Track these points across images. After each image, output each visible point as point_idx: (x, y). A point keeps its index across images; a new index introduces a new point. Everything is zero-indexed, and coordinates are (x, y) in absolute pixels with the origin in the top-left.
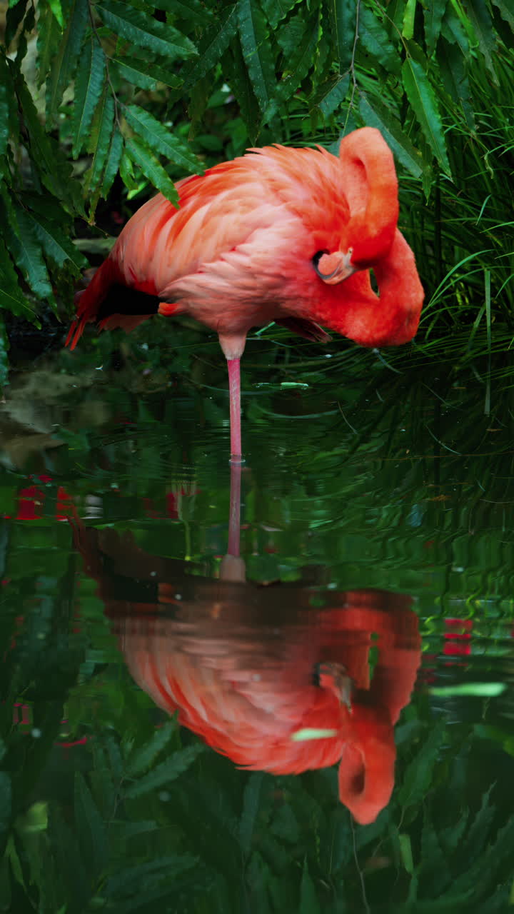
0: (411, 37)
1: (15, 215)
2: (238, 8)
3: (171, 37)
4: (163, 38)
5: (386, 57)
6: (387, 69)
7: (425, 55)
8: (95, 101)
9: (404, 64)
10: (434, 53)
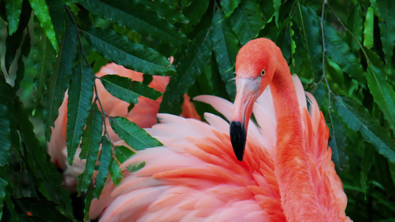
0: (371, 46)
1: (18, 219)
2: (211, 32)
3: (150, 57)
4: (143, 59)
5: (348, 65)
6: (350, 76)
7: (382, 63)
8: (86, 115)
9: (368, 69)
10: (391, 60)
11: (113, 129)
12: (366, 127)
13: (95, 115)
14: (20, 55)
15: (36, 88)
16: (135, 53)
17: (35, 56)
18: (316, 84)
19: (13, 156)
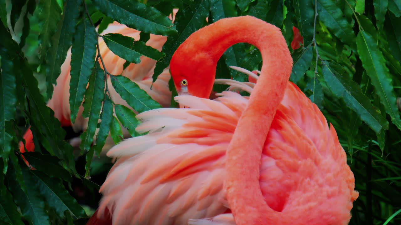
0: (363, 13)
1: (21, 173)
3: (153, 17)
4: (146, 18)
5: (340, 30)
7: (375, 28)
8: (89, 73)
9: (358, 35)
10: (383, 25)
11: (115, 87)
12: (349, 93)
13: (97, 72)
14: (25, 12)
15: (41, 45)
16: (138, 13)
17: (40, 14)
18: (305, 48)
19: (18, 111)
